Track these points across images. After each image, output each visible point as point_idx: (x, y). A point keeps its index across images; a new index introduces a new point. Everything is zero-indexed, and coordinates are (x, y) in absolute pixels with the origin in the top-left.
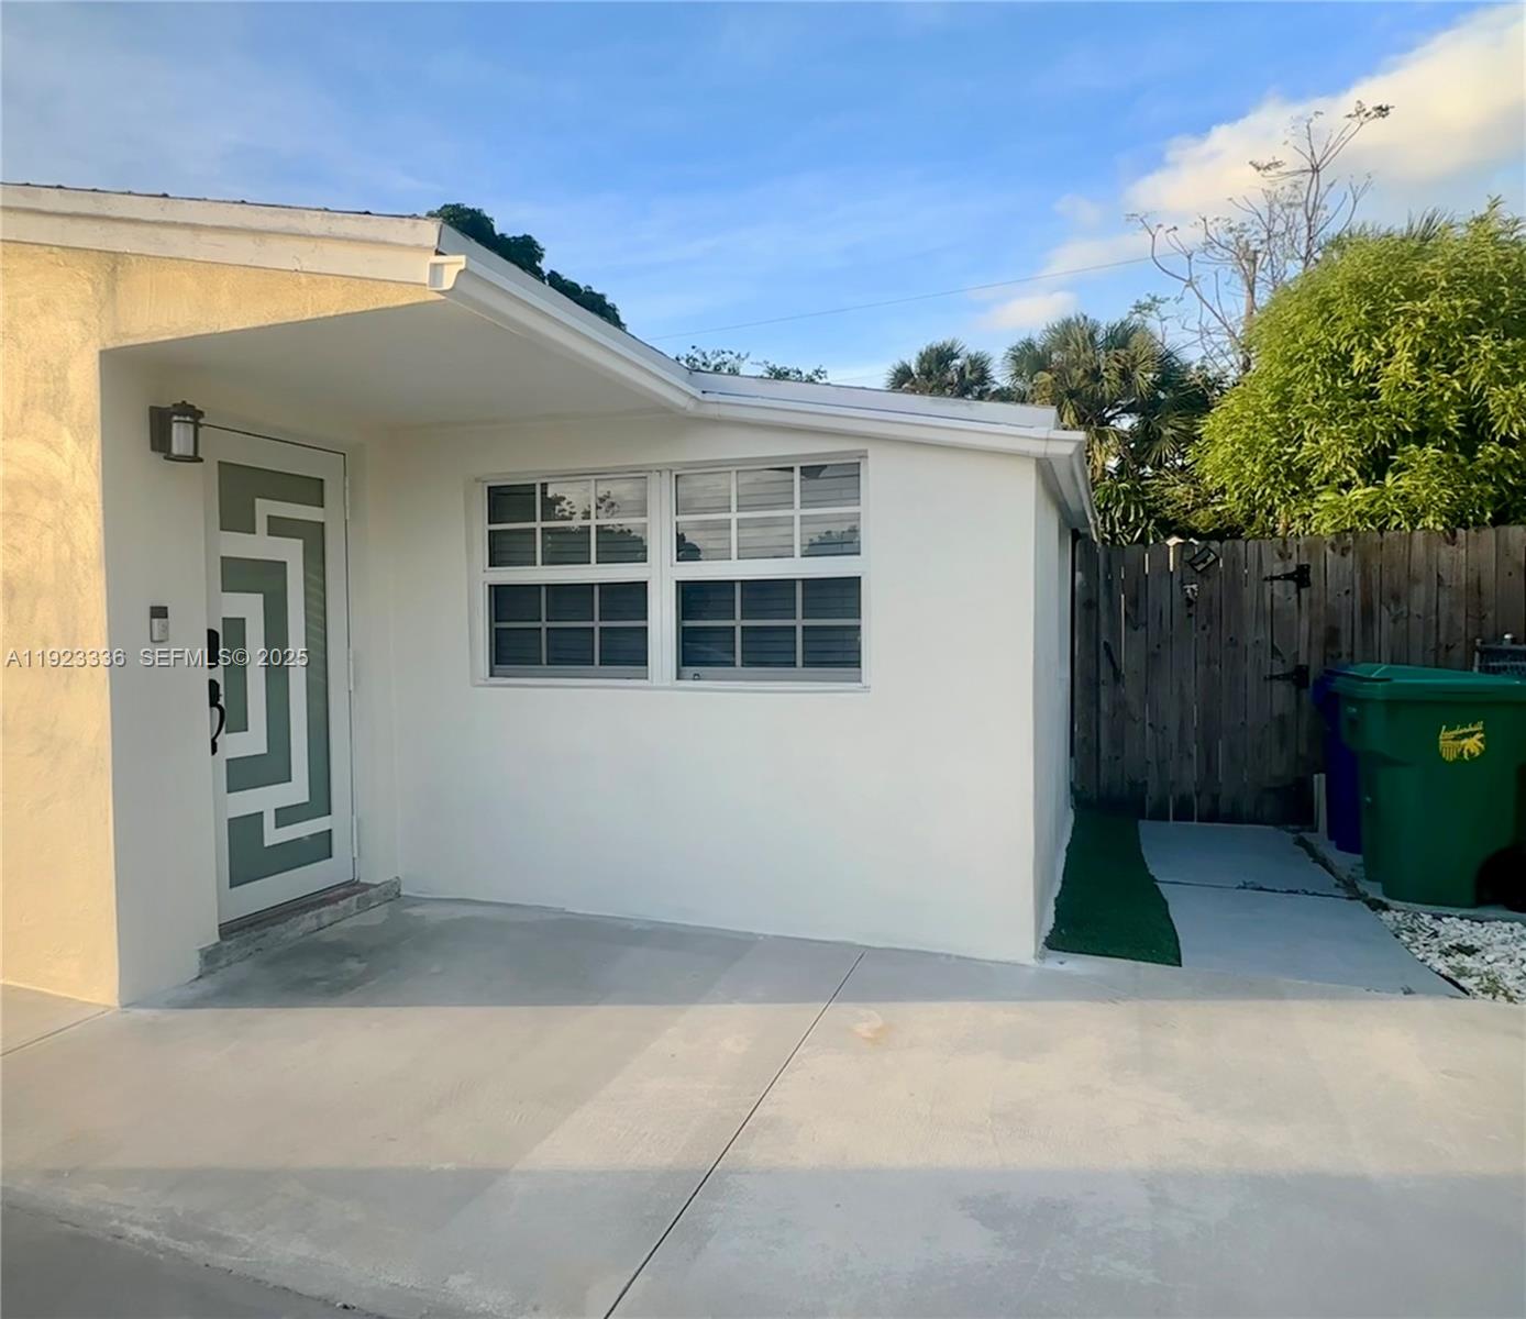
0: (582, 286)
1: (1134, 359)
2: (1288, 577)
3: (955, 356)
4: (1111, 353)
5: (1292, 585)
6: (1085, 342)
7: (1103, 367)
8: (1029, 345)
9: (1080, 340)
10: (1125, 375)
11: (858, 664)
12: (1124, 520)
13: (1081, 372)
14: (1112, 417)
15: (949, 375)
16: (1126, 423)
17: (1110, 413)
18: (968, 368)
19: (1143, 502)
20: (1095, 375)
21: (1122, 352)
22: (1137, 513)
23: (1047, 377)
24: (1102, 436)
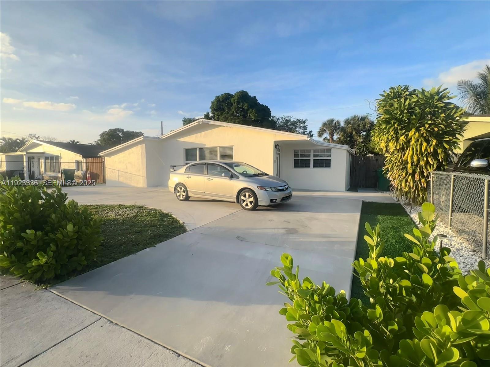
0: (264, 105)
1: (365, 123)
2: (375, 160)
3: (334, 121)
4: (362, 122)
5: (376, 161)
6: (357, 119)
7: (360, 124)
8: (348, 119)
9: (356, 119)
10: (364, 126)
11: (330, 167)
12: (363, 150)
13: (356, 125)
14: (362, 133)
15: (333, 125)
16: (364, 133)
17: (361, 132)
18: (337, 123)
19: (366, 148)
20: (359, 126)
21: (363, 122)
22: (365, 149)
23: (350, 125)
24: (360, 136)
